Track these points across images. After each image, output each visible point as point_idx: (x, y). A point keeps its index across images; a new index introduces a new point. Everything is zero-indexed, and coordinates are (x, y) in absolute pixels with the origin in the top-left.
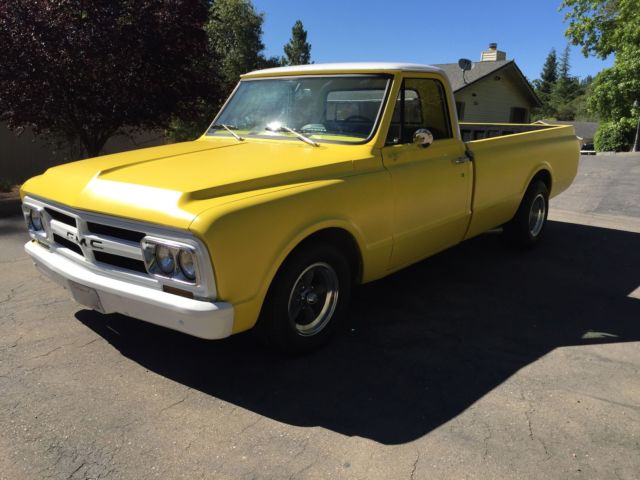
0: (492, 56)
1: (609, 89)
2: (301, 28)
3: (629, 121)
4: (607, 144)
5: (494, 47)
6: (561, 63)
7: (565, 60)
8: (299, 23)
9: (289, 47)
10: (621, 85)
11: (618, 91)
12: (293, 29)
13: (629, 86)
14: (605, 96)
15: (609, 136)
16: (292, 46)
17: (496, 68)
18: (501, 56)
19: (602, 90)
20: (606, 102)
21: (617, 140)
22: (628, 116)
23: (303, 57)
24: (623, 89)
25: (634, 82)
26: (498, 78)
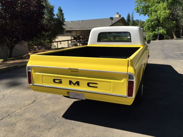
0: (118, 16)
1: (150, 24)
2: (60, 9)
3: (156, 32)
4: (150, 38)
5: (118, 13)
6: (131, 16)
7: (132, 16)
8: (60, 7)
9: (57, 14)
10: (153, 23)
11: (152, 25)
12: (58, 9)
13: (154, 23)
14: (149, 26)
15: (150, 36)
16: (58, 14)
17: (119, 19)
18: (120, 16)
19: (148, 24)
20: (149, 28)
21: (152, 37)
22: (155, 31)
23: (62, 17)
24: (153, 24)
25: (156, 22)
26: (120, 22)
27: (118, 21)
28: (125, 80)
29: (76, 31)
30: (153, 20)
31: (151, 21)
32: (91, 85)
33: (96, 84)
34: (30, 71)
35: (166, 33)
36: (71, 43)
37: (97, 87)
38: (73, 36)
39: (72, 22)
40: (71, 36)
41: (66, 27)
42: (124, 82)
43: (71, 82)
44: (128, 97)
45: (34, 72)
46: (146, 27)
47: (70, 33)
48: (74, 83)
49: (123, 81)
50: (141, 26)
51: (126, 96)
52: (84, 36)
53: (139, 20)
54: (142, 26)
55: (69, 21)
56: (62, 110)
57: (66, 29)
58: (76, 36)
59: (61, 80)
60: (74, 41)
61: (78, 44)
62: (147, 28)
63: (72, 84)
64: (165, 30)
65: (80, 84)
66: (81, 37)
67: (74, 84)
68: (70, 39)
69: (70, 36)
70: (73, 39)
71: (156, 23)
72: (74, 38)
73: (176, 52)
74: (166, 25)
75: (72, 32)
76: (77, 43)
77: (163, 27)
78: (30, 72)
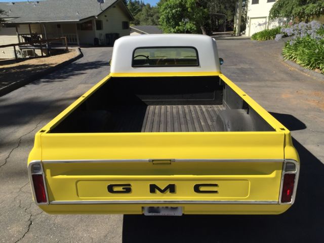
1: (169, 13)
3: (180, 28)
10: (174, 11)
11: (173, 14)
13: (177, 11)
14: (168, 16)
17: (114, 2)
19: (166, 13)
20: (168, 19)
22: (179, 25)
25: (179, 9)
26: (115, 7)
27: (112, 5)
28: (277, 174)
29: (29, 24)
30: (173, 6)
31: (170, 7)
32: (202, 189)
33: (216, 185)
34: (40, 173)
35: (195, 29)
36: (21, 49)
37: (216, 192)
38: (21, 35)
39: (13, 3)
40: (19, 35)
41: (5, 16)
42: (276, 177)
43: (153, 189)
44: (283, 204)
45: (52, 175)
46: (164, 17)
47: (15, 28)
48: (163, 189)
49: (273, 175)
50: (147, 13)
51: (277, 203)
52: (47, 34)
53: (139, 2)
54: (149, 13)
55: (8, 3)
56: (113, 236)
57: (5, 19)
58: (29, 34)
59: (129, 185)
60: (26, 45)
61: (38, 52)
62: (165, 20)
63: (157, 191)
64: (193, 24)
65: (177, 189)
66: (41, 36)
67: (163, 191)
68: (17, 42)
69: (15, 34)
70: (24, 41)
71: (180, 11)
72: (26, 40)
73: (230, 67)
74: (194, 15)
75: (19, 26)
76: (34, 49)
77: (191, 19)
78: (41, 176)
